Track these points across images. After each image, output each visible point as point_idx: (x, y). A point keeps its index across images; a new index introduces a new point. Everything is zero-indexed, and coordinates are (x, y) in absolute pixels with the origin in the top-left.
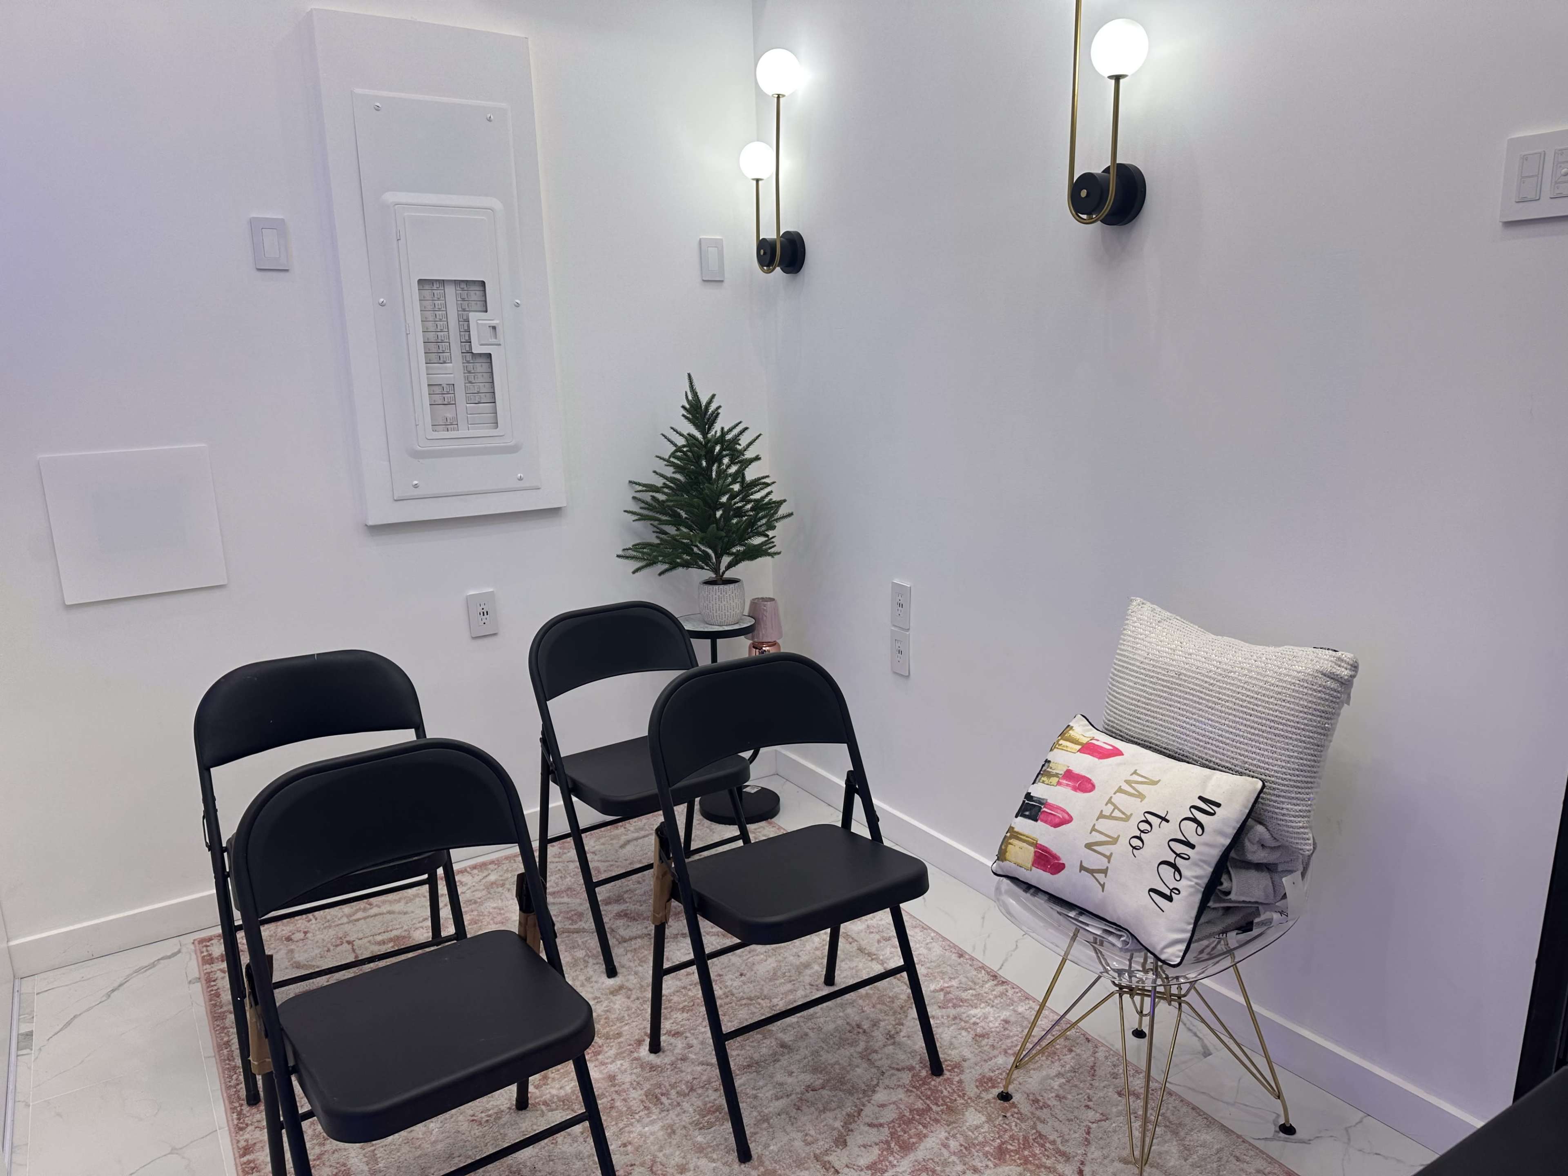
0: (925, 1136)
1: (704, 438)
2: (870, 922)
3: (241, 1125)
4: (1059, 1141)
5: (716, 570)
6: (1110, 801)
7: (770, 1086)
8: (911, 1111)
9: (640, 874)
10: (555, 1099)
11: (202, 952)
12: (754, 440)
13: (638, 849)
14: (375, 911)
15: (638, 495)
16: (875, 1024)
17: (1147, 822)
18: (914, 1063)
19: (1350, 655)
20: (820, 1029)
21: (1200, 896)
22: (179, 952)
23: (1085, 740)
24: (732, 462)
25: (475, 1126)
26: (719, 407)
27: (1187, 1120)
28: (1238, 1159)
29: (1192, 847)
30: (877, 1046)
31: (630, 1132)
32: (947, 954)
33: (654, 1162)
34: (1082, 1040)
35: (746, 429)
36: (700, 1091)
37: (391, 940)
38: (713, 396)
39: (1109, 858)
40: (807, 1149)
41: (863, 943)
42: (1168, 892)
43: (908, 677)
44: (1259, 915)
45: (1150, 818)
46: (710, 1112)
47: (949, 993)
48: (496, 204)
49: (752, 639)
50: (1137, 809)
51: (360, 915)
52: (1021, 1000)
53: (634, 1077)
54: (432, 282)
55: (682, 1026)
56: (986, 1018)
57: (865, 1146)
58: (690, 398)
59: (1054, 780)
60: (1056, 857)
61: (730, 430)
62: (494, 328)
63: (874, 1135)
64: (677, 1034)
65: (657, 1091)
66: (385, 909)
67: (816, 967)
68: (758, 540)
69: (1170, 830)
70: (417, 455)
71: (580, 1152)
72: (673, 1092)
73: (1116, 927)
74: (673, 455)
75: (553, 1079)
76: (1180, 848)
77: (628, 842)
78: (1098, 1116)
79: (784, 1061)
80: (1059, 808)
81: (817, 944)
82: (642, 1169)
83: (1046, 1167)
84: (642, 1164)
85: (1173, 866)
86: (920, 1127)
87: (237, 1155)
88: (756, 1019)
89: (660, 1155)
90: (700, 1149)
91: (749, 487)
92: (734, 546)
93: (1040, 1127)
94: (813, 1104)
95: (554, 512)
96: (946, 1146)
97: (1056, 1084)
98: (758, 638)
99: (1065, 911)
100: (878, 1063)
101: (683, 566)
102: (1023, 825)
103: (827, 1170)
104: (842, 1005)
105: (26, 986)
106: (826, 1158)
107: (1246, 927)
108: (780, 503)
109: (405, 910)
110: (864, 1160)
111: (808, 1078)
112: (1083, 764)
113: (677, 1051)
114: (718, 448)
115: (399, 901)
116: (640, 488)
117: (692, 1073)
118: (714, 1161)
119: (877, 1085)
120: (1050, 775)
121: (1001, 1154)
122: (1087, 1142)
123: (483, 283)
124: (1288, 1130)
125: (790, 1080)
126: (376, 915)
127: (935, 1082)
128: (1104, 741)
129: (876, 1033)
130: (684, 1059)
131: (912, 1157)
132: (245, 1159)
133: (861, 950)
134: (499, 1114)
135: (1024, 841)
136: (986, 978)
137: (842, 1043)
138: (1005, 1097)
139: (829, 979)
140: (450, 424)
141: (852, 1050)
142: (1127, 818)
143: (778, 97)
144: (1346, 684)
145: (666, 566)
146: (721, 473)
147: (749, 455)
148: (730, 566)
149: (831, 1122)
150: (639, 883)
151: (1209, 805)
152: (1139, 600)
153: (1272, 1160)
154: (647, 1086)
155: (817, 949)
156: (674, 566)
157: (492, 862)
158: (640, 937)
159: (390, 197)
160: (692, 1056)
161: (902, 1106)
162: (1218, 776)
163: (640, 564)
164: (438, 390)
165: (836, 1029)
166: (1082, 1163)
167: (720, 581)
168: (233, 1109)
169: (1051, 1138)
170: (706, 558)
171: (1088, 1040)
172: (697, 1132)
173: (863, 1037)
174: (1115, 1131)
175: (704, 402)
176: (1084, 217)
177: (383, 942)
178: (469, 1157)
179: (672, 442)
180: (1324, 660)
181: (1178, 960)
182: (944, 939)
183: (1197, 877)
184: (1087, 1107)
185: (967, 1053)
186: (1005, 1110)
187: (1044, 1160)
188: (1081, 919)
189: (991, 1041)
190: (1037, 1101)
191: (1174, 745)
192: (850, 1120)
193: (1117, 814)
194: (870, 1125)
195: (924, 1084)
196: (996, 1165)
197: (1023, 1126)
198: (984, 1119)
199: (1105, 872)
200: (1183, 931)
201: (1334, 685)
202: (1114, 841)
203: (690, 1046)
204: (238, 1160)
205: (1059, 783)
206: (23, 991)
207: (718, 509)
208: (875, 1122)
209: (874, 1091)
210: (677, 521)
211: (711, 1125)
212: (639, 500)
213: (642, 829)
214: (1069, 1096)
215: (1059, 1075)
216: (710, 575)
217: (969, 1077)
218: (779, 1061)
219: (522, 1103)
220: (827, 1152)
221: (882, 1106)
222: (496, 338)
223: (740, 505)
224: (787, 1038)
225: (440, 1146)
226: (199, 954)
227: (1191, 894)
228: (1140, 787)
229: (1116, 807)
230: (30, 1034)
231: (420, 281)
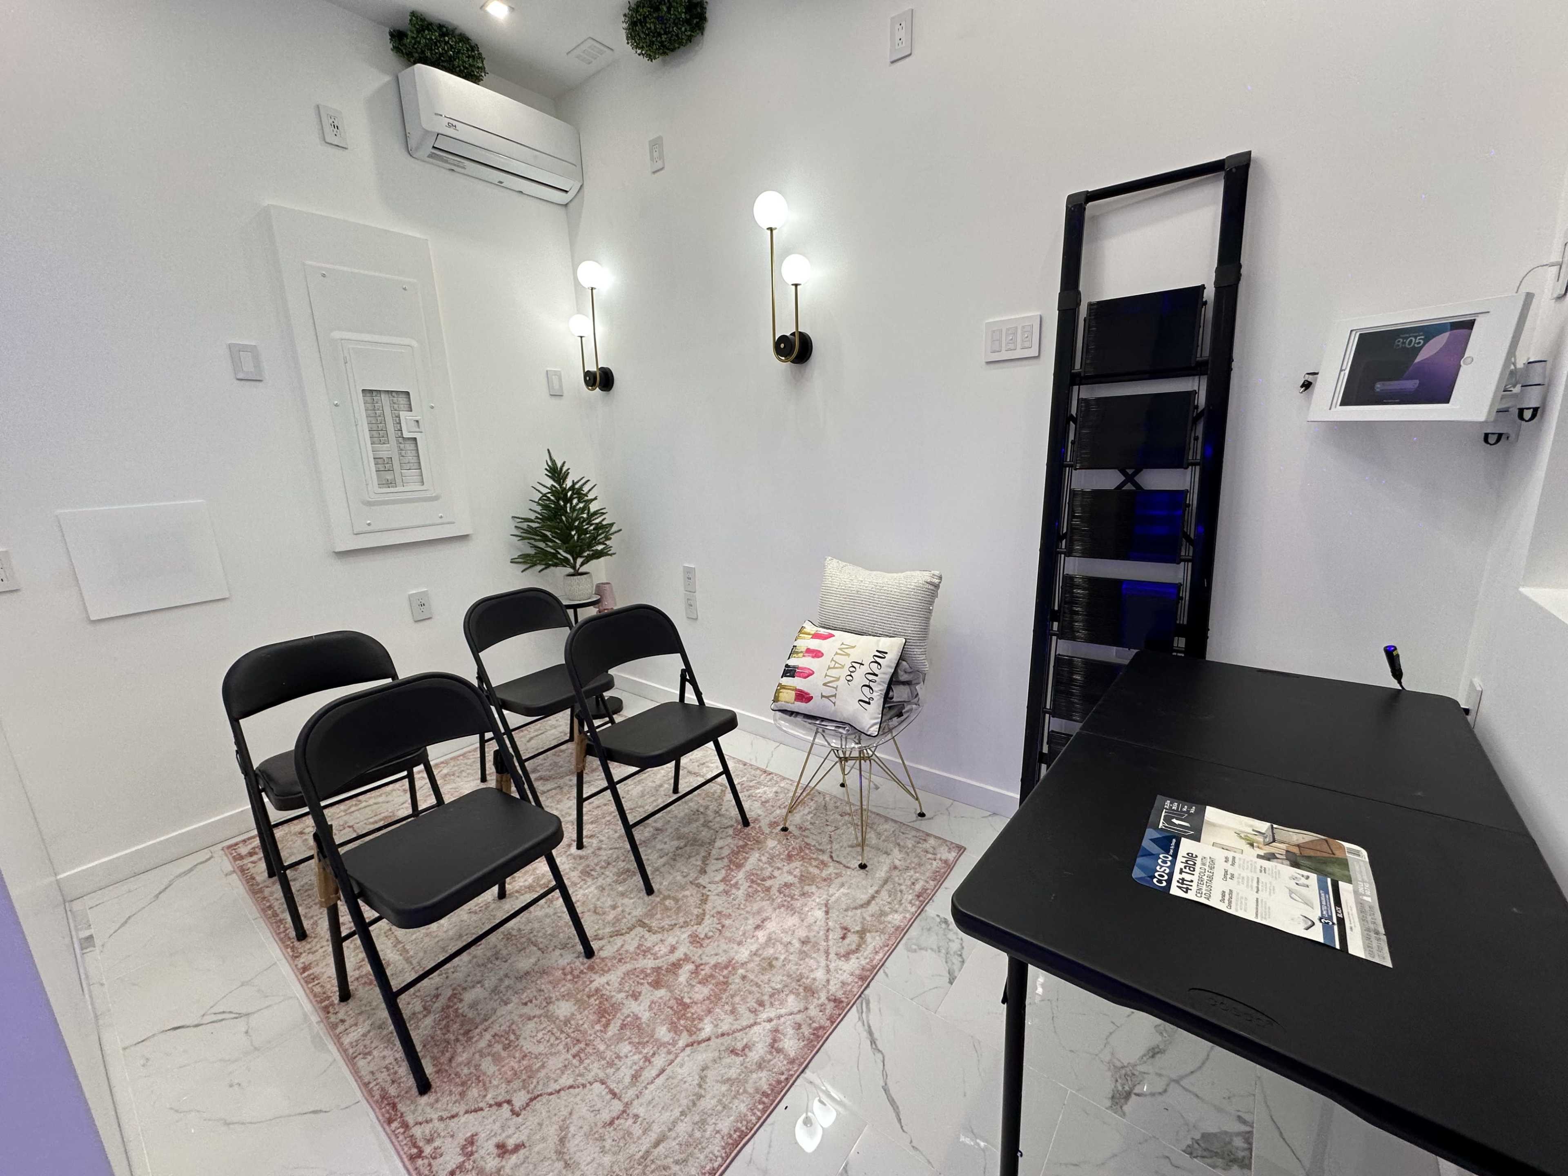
0: (748, 858)
1: (561, 487)
2: (691, 757)
3: (295, 955)
4: (817, 844)
5: (574, 567)
6: (833, 660)
7: (655, 852)
8: (737, 847)
9: (544, 755)
10: (523, 888)
11: (232, 854)
12: (592, 488)
13: (539, 741)
14: (364, 804)
15: (519, 525)
16: (707, 808)
17: (853, 667)
18: (733, 822)
19: (938, 572)
20: (676, 817)
21: (882, 700)
22: (212, 857)
23: (813, 633)
24: (579, 502)
25: (473, 915)
26: (569, 469)
27: (876, 820)
28: (903, 833)
29: (877, 675)
30: (710, 818)
31: (577, 895)
32: (737, 765)
33: (596, 908)
34: (817, 794)
35: (588, 481)
36: (614, 864)
37: (381, 820)
38: (564, 463)
39: (836, 688)
40: (685, 880)
41: (690, 768)
42: (867, 700)
43: (696, 619)
44: (904, 708)
45: (854, 664)
46: (622, 873)
47: (742, 784)
48: (414, 343)
49: (598, 608)
50: (847, 662)
51: (353, 809)
52: (781, 780)
53: (571, 865)
54: (371, 391)
55: (594, 831)
56: (765, 793)
57: (717, 871)
58: (550, 464)
59: (800, 655)
60: (807, 694)
61: (578, 482)
62: (417, 421)
63: (720, 864)
64: (591, 836)
65: (588, 869)
66: (371, 802)
67: (666, 786)
68: (600, 547)
69: (865, 669)
70: (370, 504)
71: (547, 913)
72: (598, 868)
73: (843, 724)
74: (540, 499)
75: (519, 877)
76: (871, 677)
77: (531, 739)
78: (833, 829)
79: (660, 837)
80: (805, 668)
81: (663, 774)
82: (589, 913)
83: (814, 859)
84: (589, 911)
85: (869, 686)
86: (744, 854)
87: (298, 974)
88: (638, 819)
89: (598, 903)
90: (623, 894)
91: (592, 515)
92: (585, 552)
93: (806, 840)
94: (682, 856)
95: (464, 538)
96: (759, 860)
97: (809, 817)
98: (602, 606)
99: (813, 722)
100: (713, 827)
101: (553, 566)
102: (787, 681)
103: (699, 887)
104: (686, 802)
105: (77, 906)
106: (696, 882)
107: (900, 715)
108: (612, 525)
109: (387, 800)
110: (719, 877)
111: (676, 843)
112: (815, 644)
113: (594, 845)
114: (569, 494)
115: (381, 795)
116: (520, 520)
117: (606, 855)
118: (631, 898)
119: (716, 838)
120: (797, 653)
121: (790, 857)
122: (831, 842)
123: (408, 393)
124: (922, 815)
125: (666, 846)
126: (365, 807)
127: (746, 830)
128: (823, 631)
129: (709, 812)
130: (599, 849)
131: (744, 870)
132: (306, 974)
133: (689, 772)
134: (487, 905)
135: (789, 689)
136: (761, 773)
137: (690, 822)
138: (785, 829)
139: (676, 790)
140: (390, 484)
141: (697, 823)
142: (843, 667)
143: (592, 289)
144: (937, 586)
145: (543, 567)
146: (573, 509)
147: (591, 496)
148: (582, 564)
149: (695, 863)
150: (545, 759)
151: (882, 654)
152: (830, 558)
153: (918, 830)
154: (580, 868)
155: (664, 776)
156: (548, 566)
157: (442, 763)
158: (555, 789)
159: (337, 335)
160: (604, 846)
161: (732, 846)
162: (883, 639)
163: (524, 567)
164: (380, 461)
165: (686, 815)
166: (831, 852)
167: (577, 573)
168: (287, 947)
169: (813, 844)
170: (566, 560)
171: (819, 793)
172: (618, 886)
173: (701, 816)
174: (843, 834)
175: (559, 465)
176: (783, 358)
177: (376, 822)
178: (474, 934)
179: (539, 491)
180: (926, 576)
181: (876, 733)
182: (734, 758)
183: (880, 690)
184: (827, 825)
185: (760, 812)
186: (786, 835)
187: (812, 855)
188: (823, 723)
189: (771, 804)
190: (801, 828)
191: (858, 629)
192: (705, 860)
193: (837, 665)
194: (717, 859)
195: (741, 832)
196: (788, 864)
197: (798, 841)
198: (776, 843)
199: (835, 696)
200: (877, 718)
201: (932, 588)
202: (838, 679)
203: (601, 841)
204: (299, 977)
205: (804, 656)
206: (74, 910)
207: (573, 530)
208: (719, 857)
209: (714, 842)
210: (545, 539)
211: (625, 880)
212: (519, 528)
213: (539, 729)
214: (817, 822)
215: (809, 813)
216: (571, 571)
217: (764, 824)
218: (656, 838)
219: (502, 895)
220: (696, 879)
221: (721, 848)
222: (419, 428)
223: (586, 527)
224: (659, 825)
225: (451, 933)
226: (229, 855)
227: (878, 700)
228: (846, 650)
229: (836, 662)
230: (91, 937)
231: (363, 390)
